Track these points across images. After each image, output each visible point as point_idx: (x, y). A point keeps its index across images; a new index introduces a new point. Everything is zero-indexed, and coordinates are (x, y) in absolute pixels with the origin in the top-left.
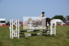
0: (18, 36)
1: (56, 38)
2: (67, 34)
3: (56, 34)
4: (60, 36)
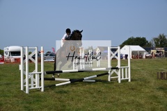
0: (40, 86)
1: (133, 89)
2: (158, 78)
3: (132, 80)
4: (141, 85)
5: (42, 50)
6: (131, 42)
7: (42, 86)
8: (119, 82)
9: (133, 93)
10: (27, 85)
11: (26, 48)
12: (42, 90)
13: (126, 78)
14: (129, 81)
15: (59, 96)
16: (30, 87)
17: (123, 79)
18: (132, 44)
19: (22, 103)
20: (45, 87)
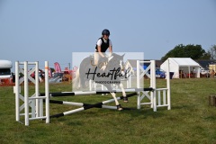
0: (44, 115)
1: (171, 119)
2: (210, 103)
3: (172, 108)
4: (184, 114)
5: (46, 66)
6: (178, 52)
7: (47, 116)
8: (155, 110)
9: (171, 123)
10: (26, 114)
11: (25, 63)
12: (47, 121)
13: (165, 105)
14: (169, 108)
15: (71, 128)
16: (30, 116)
17: (160, 106)
18: (182, 56)
19: (21, 137)
20: (50, 117)
